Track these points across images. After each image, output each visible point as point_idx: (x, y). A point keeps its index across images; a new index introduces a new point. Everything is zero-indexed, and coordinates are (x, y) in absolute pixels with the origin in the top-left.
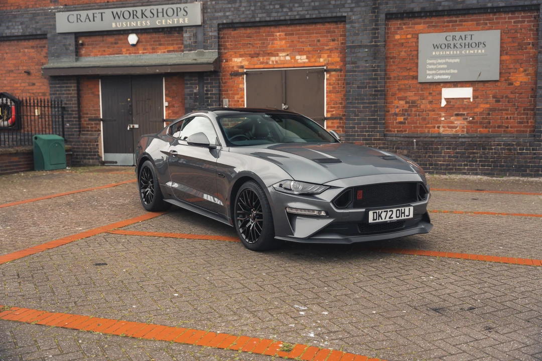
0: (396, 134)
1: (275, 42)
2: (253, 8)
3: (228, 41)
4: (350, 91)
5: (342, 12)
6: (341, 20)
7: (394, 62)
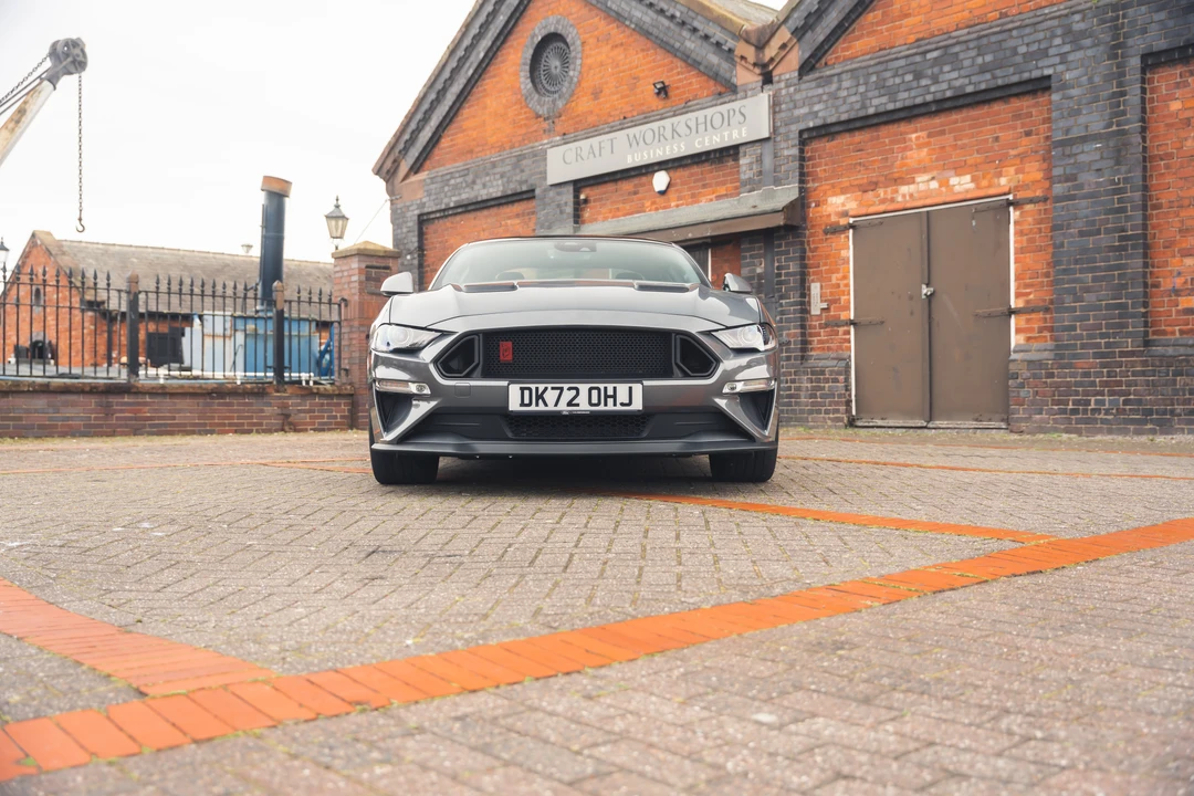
0: (1177, 339)
1: (909, 153)
2: (862, 89)
3: (819, 165)
4: (1062, 245)
5: (1042, 68)
6: (1041, 86)
7: (1167, 167)
